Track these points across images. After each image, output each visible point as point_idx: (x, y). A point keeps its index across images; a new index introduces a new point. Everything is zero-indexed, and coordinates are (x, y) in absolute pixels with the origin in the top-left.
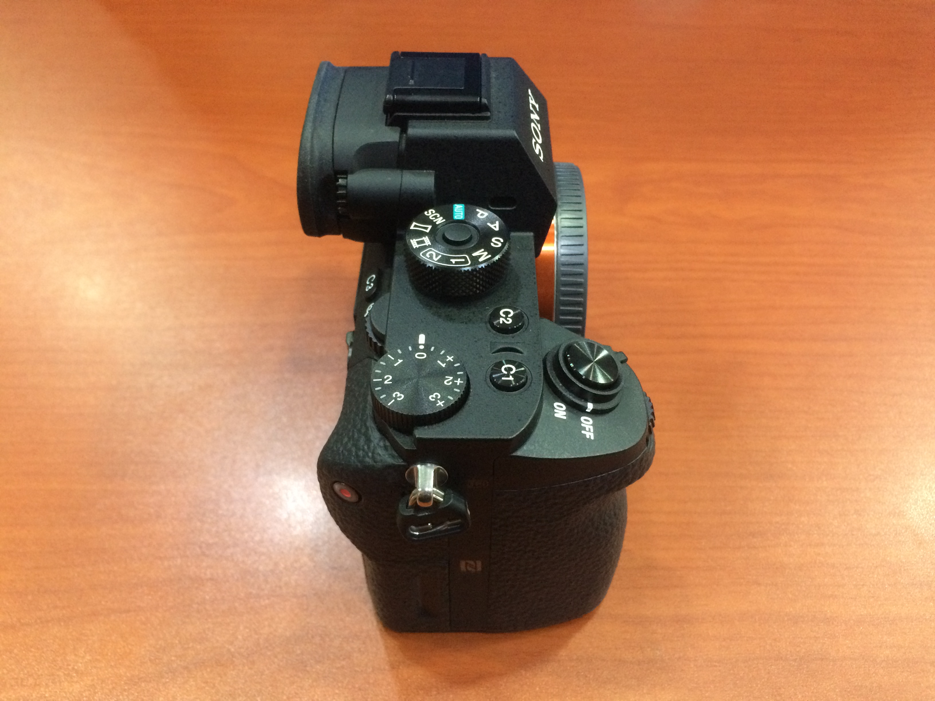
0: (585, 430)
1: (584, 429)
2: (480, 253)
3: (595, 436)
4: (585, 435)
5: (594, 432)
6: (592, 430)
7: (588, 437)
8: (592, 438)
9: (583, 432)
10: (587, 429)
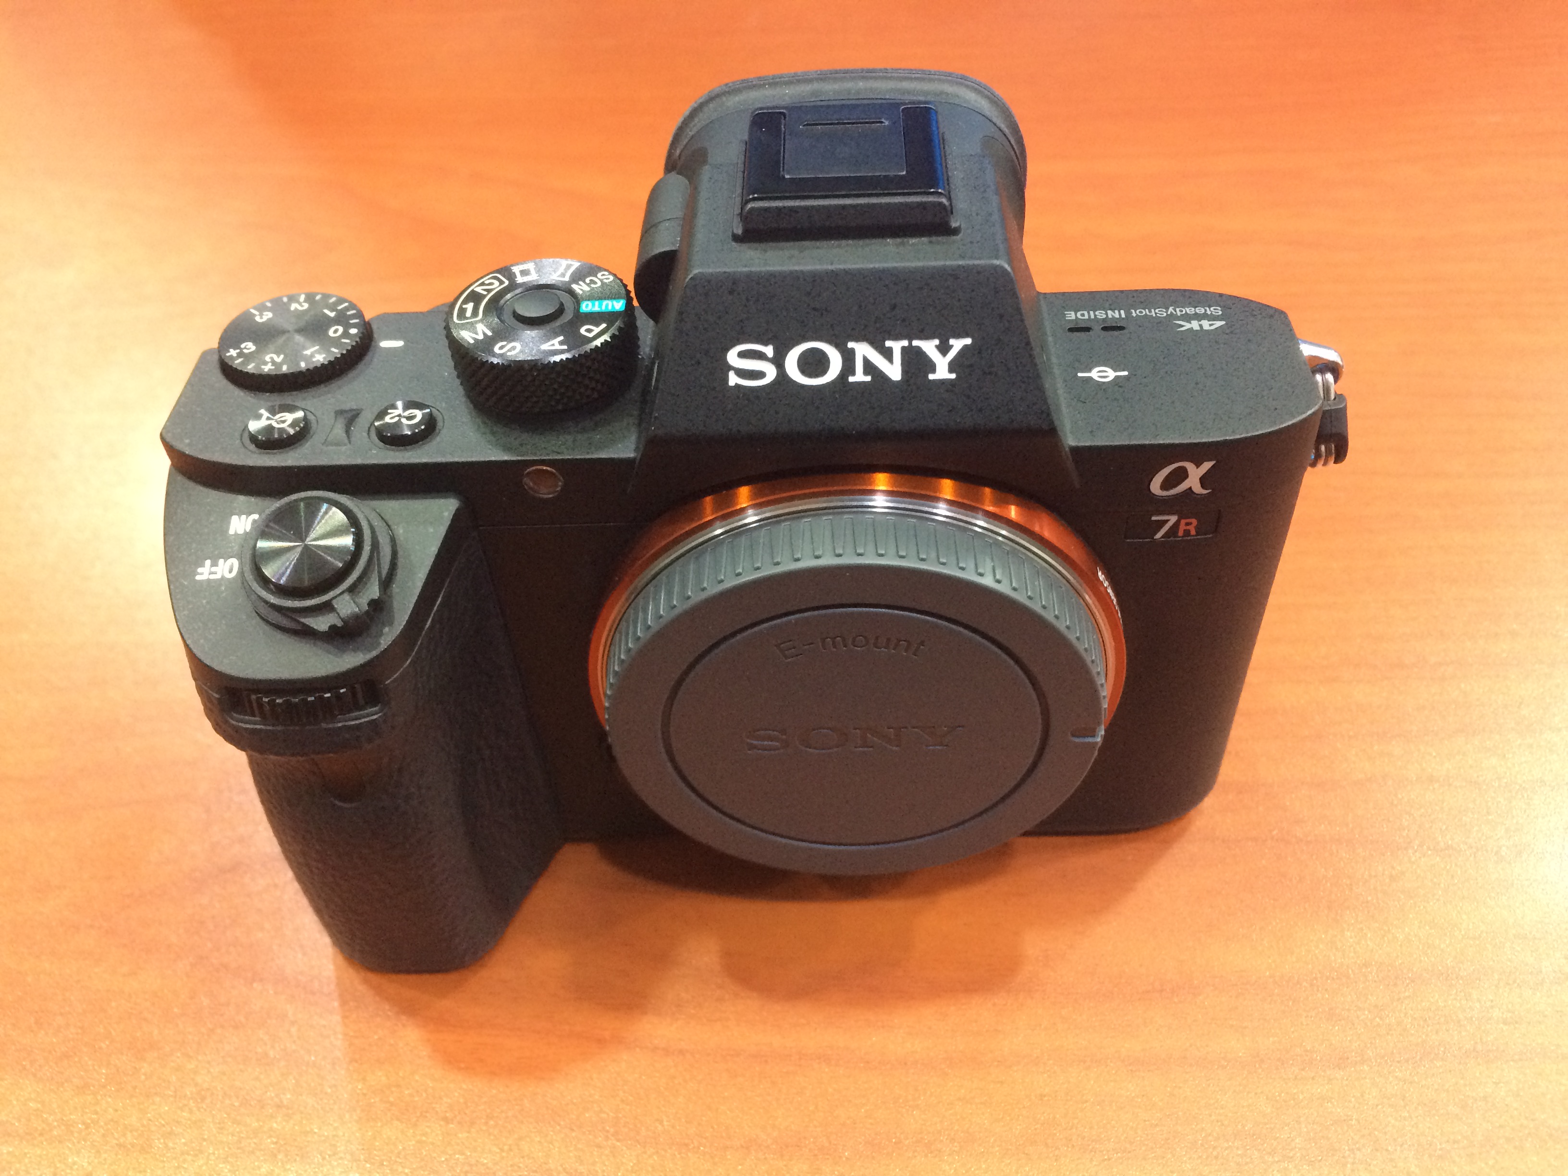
0: (212, 566)
1: (214, 564)
3: (201, 582)
4: (203, 566)
5: (209, 580)
6: (212, 577)
7: (200, 570)
8: (198, 578)
9: (208, 562)
10: (214, 569)
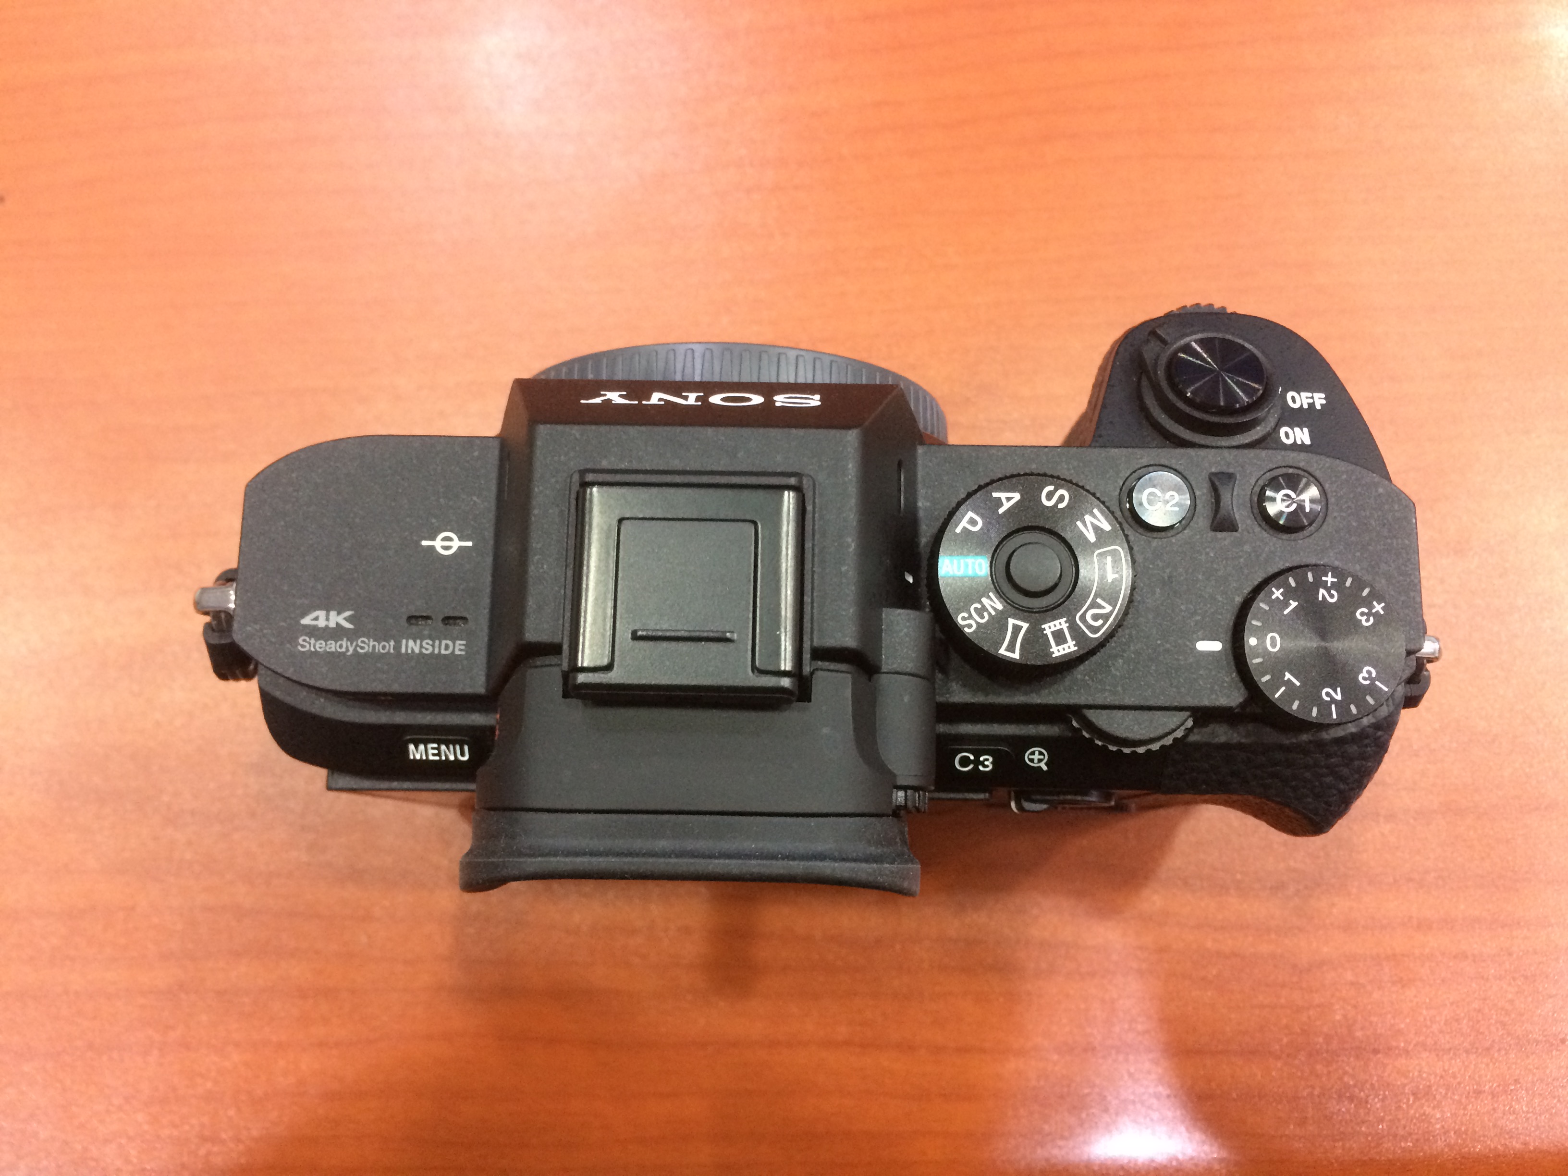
2: (1088, 530)
